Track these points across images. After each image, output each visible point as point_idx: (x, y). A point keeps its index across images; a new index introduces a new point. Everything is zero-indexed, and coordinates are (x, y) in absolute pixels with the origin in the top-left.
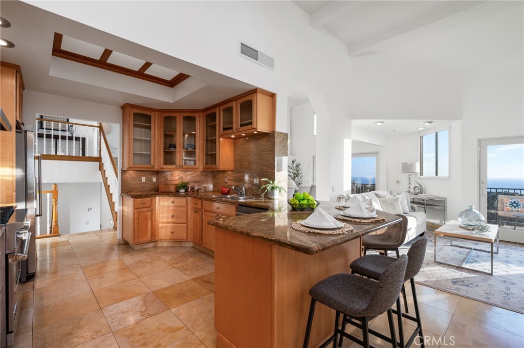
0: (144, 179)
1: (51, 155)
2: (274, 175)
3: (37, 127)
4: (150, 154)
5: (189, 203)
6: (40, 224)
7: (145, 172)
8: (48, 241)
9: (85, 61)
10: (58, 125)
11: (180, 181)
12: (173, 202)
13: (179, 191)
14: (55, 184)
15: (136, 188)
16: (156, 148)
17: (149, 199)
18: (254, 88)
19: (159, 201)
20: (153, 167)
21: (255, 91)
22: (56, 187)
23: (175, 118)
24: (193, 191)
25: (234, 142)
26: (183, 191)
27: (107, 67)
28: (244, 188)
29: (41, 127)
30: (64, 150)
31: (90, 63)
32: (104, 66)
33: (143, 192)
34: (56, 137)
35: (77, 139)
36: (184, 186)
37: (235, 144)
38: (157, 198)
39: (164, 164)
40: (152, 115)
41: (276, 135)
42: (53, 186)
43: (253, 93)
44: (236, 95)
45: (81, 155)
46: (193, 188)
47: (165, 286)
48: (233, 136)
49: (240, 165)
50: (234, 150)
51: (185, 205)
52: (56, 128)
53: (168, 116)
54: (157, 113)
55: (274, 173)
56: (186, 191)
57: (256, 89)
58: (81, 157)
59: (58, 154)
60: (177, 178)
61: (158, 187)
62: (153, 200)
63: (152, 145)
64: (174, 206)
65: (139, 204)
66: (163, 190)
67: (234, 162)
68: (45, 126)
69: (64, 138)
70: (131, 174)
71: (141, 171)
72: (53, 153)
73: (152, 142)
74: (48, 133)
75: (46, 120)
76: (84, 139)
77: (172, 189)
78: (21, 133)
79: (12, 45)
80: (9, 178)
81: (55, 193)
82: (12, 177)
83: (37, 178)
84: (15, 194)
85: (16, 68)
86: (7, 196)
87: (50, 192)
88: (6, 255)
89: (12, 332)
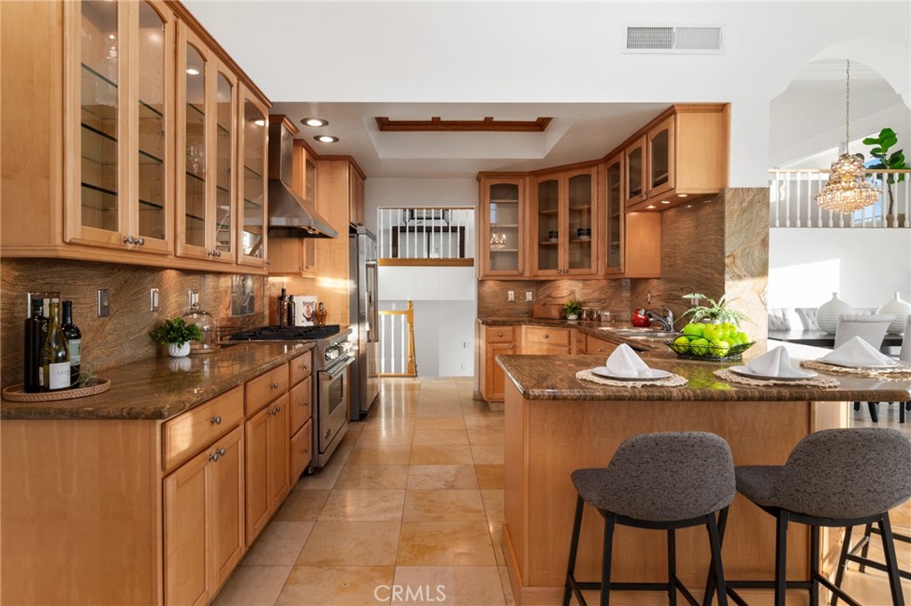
0: (511, 295)
1: (423, 260)
2: (724, 287)
4: (517, 252)
5: (573, 340)
7: (514, 284)
8: (403, 381)
9: (416, 127)
11: (571, 298)
12: (547, 337)
13: (566, 318)
14: (410, 302)
15: (498, 310)
16: (528, 242)
17: (511, 328)
18: (669, 106)
19: (526, 332)
20: (522, 274)
21: (670, 112)
22: (411, 306)
23: (556, 182)
24: (591, 319)
25: (662, 218)
26: (572, 317)
27: (443, 127)
28: (671, 314)
29: (412, 217)
30: (437, 250)
31: (422, 127)
32: (440, 127)
33: (509, 316)
34: (429, 230)
35: (454, 229)
36: (576, 308)
37: (662, 221)
38: (524, 327)
39: (540, 269)
40: (520, 183)
41: (728, 196)
42: (408, 304)
43: (670, 115)
44: (645, 124)
45: (458, 257)
46: (590, 313)
47: (495, 463)
48: (651, 207)
49: (670, 266)
50: (661, 233)
51: (566, 342)
52: (429, 215)
53: (545, 180)
54: (528, 179)
55: (724, 283)
56: (580, 317)
57: (673, 106)
58: (458, 260)
59: (431, 256)
60: (565, 293)
61: (533, 310)
62: (517, 331)
63: (520, 236)
64: (548, 344)
65: (494, 336)
66: (540, 315)
67: (662, 259)
68: (416, 216)
69: (437, 230)
70: (491, 286)
71: (507, 282)
72: (425, 256)
73: (520, 230)
74: (419, 225)
76: (463, 229)
77: (555, 313)
78: (354, 237)
79: (336, 140)
80: (344, 292)
81: (410, 314)
82: (346, 290)
83: (371, 292)
84: (348, 311)
85: (348, 160)
86: (342, 314)
87: (405, 313)
88: (318, 372)
89: (322, 453)
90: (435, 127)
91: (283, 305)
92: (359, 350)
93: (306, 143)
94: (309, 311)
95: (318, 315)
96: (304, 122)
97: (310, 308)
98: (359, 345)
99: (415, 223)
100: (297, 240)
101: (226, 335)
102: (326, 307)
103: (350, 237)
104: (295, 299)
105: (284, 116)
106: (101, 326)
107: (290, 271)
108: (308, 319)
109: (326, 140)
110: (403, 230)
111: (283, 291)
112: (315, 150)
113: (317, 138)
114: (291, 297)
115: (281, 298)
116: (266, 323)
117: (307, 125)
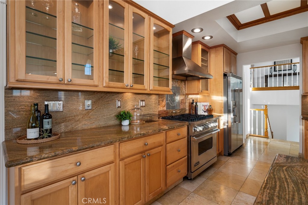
3: (273, 71)
6: (253, 128)
8: (262, 140)
9: (257, 23)
10: (281, 67)
14: (266, 105)
22: (266, 107)
27: (273, 19)
31: (260, 22)
42: (265, 106)
68: (277, 69)
75: (279, 65)
78: (225, 78)
79: (212, 37)
80: (221, 102)
81: (266, 111)
82: (222, 100)
83: (236, 101)
84: (223, 109)
85: (224, 46)
86: (220, 110)
87: (263, 110)
88: (190, 136)
89: (192, 173)
90: (268, 20)
91: (193, 106)
92: (228, 126)
93: (200, 41)
94: (205, 108)
95: (210, 110)
96: (193, 31)
97: (206, 107)
98: (228, 123)
99: (277, 73)
100: (197, 81)
101: (161, 117)
102: (213, 107)
103: (224, 78)
104: (198, 104)
105: (183, 30)
106: (87, 113)
107: (194, 93)
108: (205, 112)
109: (207, 38)
110: (271, 76)
111: (193, 100)
112: (208, 45)
113: (203, 38)
114: (196, 103)
115: (192, 103)
116: (187, 112)
117: (194, 32)
